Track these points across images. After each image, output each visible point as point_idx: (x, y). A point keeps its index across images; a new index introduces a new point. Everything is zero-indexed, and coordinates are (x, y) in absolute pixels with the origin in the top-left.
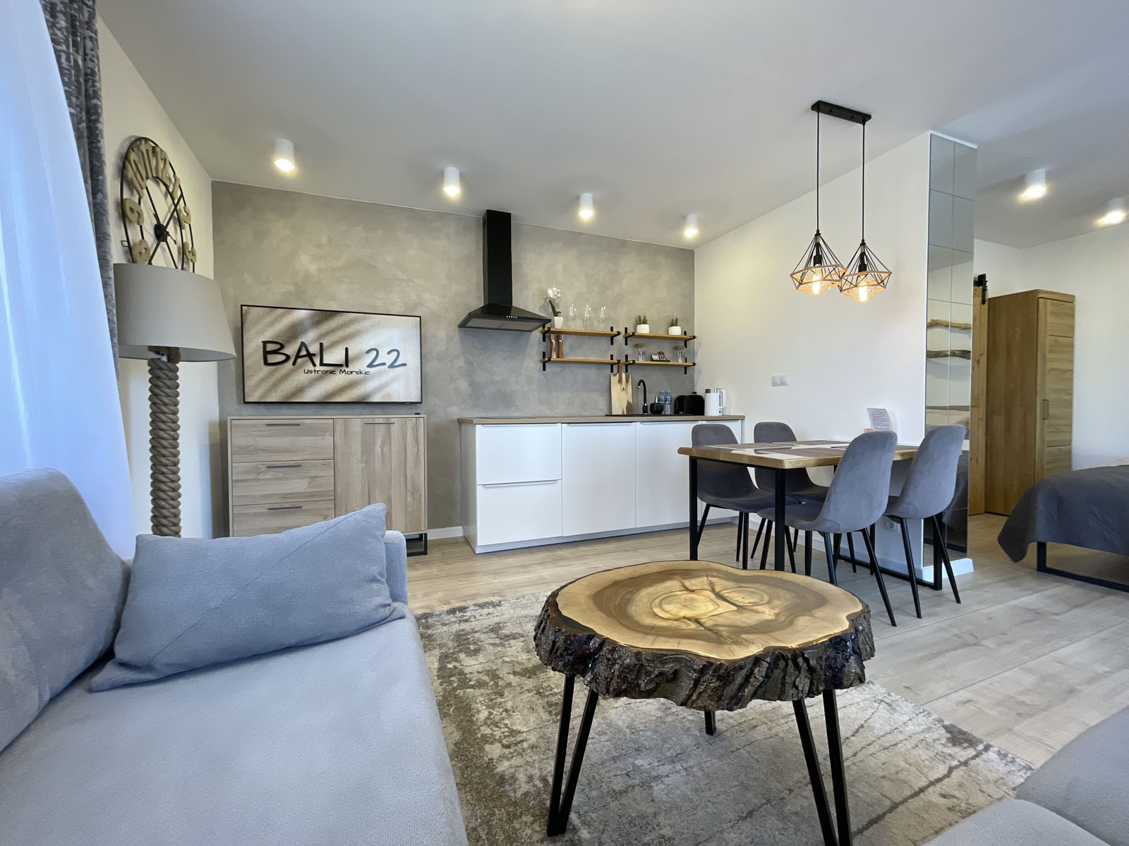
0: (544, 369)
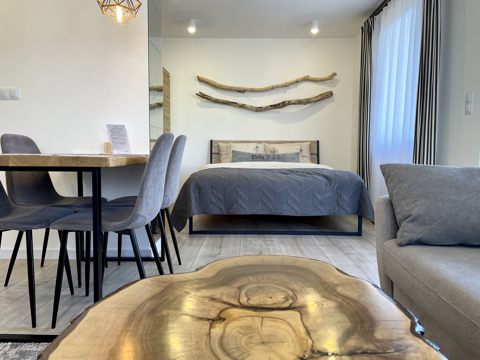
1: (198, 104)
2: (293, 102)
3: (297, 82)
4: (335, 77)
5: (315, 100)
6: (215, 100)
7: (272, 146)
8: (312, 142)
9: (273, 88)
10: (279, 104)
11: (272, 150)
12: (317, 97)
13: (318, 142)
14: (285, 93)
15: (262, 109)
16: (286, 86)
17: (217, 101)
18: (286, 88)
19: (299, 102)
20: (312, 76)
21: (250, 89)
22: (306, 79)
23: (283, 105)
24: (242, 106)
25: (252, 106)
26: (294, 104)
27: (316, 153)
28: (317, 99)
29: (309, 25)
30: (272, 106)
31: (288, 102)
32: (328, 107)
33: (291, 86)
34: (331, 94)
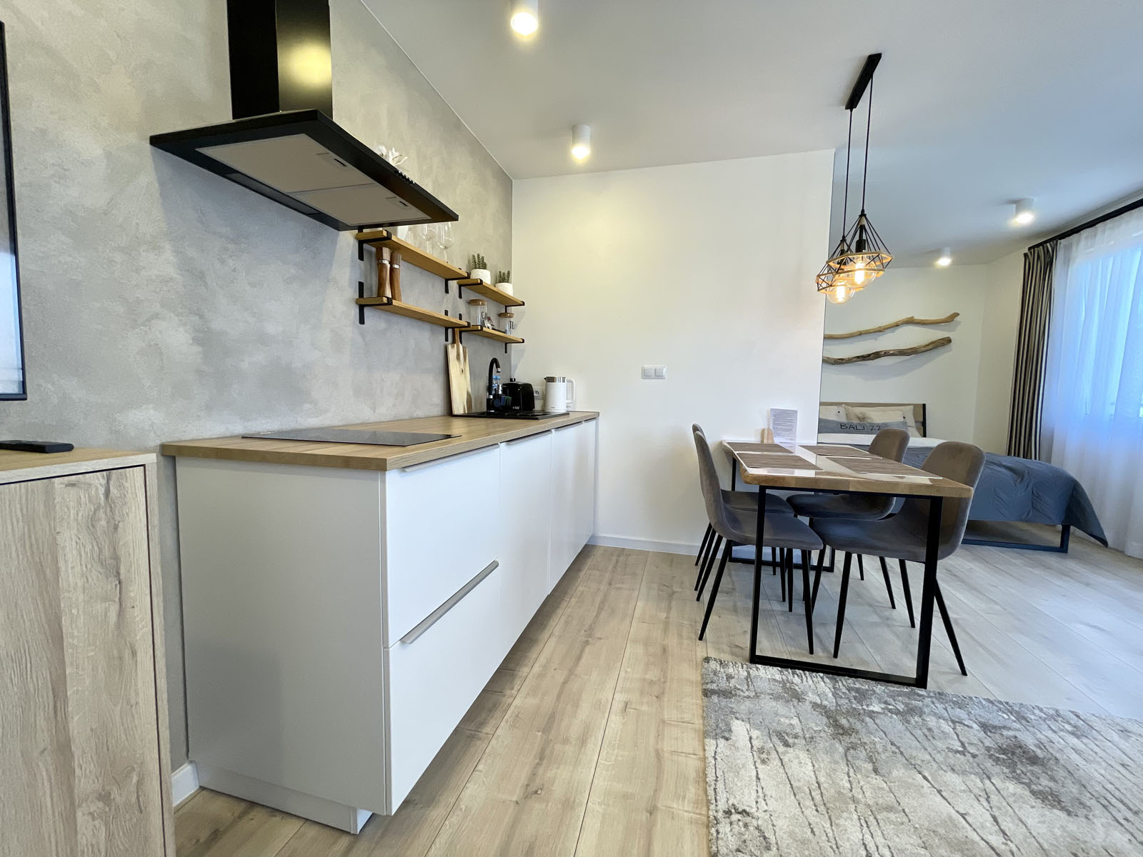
0: (362, 321)
2: (891, 352)
3: (897, 325)
4: (957, 319)
5: (924, 349)
7: (858, 410)
8: (915, 406)
9: (860, 334)
10: (869, 355)
11: (860, 416)
12: (927, 345)
13: (924, 405)
14: (876, 340)
15: (844, 361)
16: (881, 330)
18: (878, 333)
19: (902, 353)
20: (919, 316)
22: (911, 322)
23: (877, 355)
26: (892, 355)
27: (922, 420)
28: (927, 348)
29: (938, 252)
30: (858, 357)
31: (885, 353)
32: (941, 359)
33: (886, 331)
34: (949, 341)
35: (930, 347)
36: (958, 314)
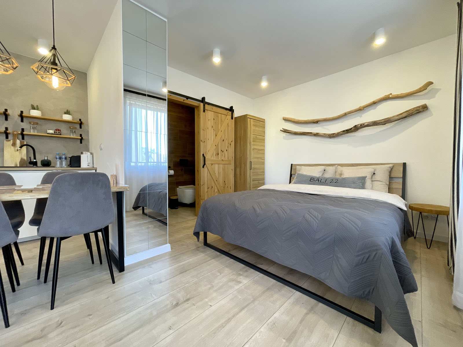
1: (284, 138)
2: (366, 124)
3: (374, 103)
5: (397, 118)
6: (294, 133)
9: (345, 115)
10: (351, 129)
12: (401, 114)
13: (404, 165)
15: (334, 135)
16: (361, 110)
17: (296, 134)
19: (375, 124)
20: (395, 93)
21: (323, 119)
22: (387, 98)
23: (356, 128)
24: (316, 135)
25: (324, 134)
26: (368, 126)
27: (401, 176)
30: (344, 131)
31: (361, 125)
33: (367, 109)
34: (425, 108)
35: (404, 115)
36: (431, 83)
